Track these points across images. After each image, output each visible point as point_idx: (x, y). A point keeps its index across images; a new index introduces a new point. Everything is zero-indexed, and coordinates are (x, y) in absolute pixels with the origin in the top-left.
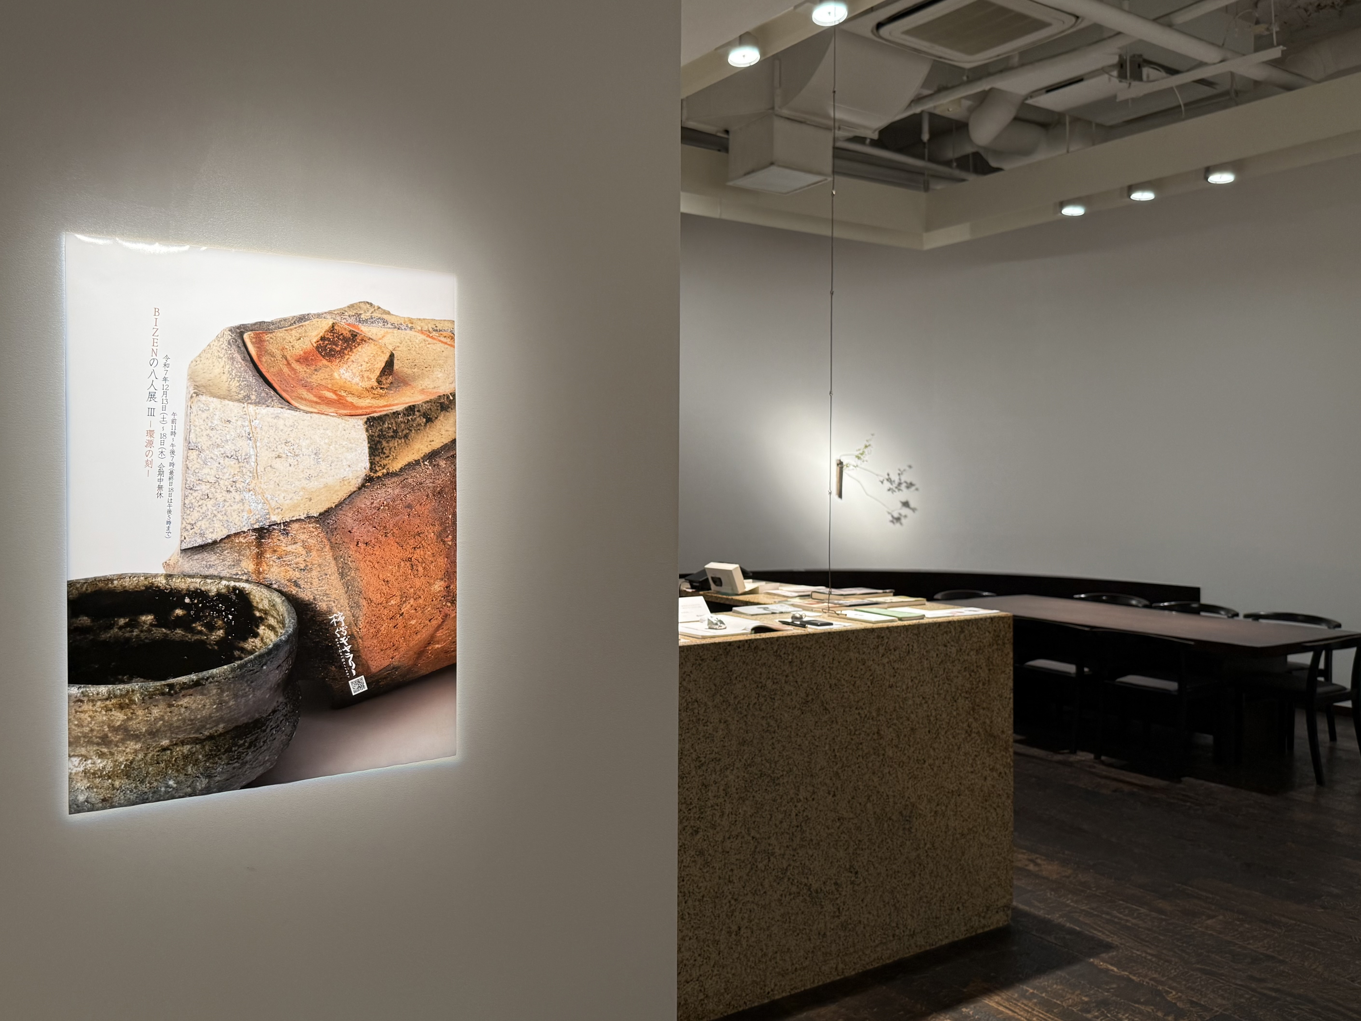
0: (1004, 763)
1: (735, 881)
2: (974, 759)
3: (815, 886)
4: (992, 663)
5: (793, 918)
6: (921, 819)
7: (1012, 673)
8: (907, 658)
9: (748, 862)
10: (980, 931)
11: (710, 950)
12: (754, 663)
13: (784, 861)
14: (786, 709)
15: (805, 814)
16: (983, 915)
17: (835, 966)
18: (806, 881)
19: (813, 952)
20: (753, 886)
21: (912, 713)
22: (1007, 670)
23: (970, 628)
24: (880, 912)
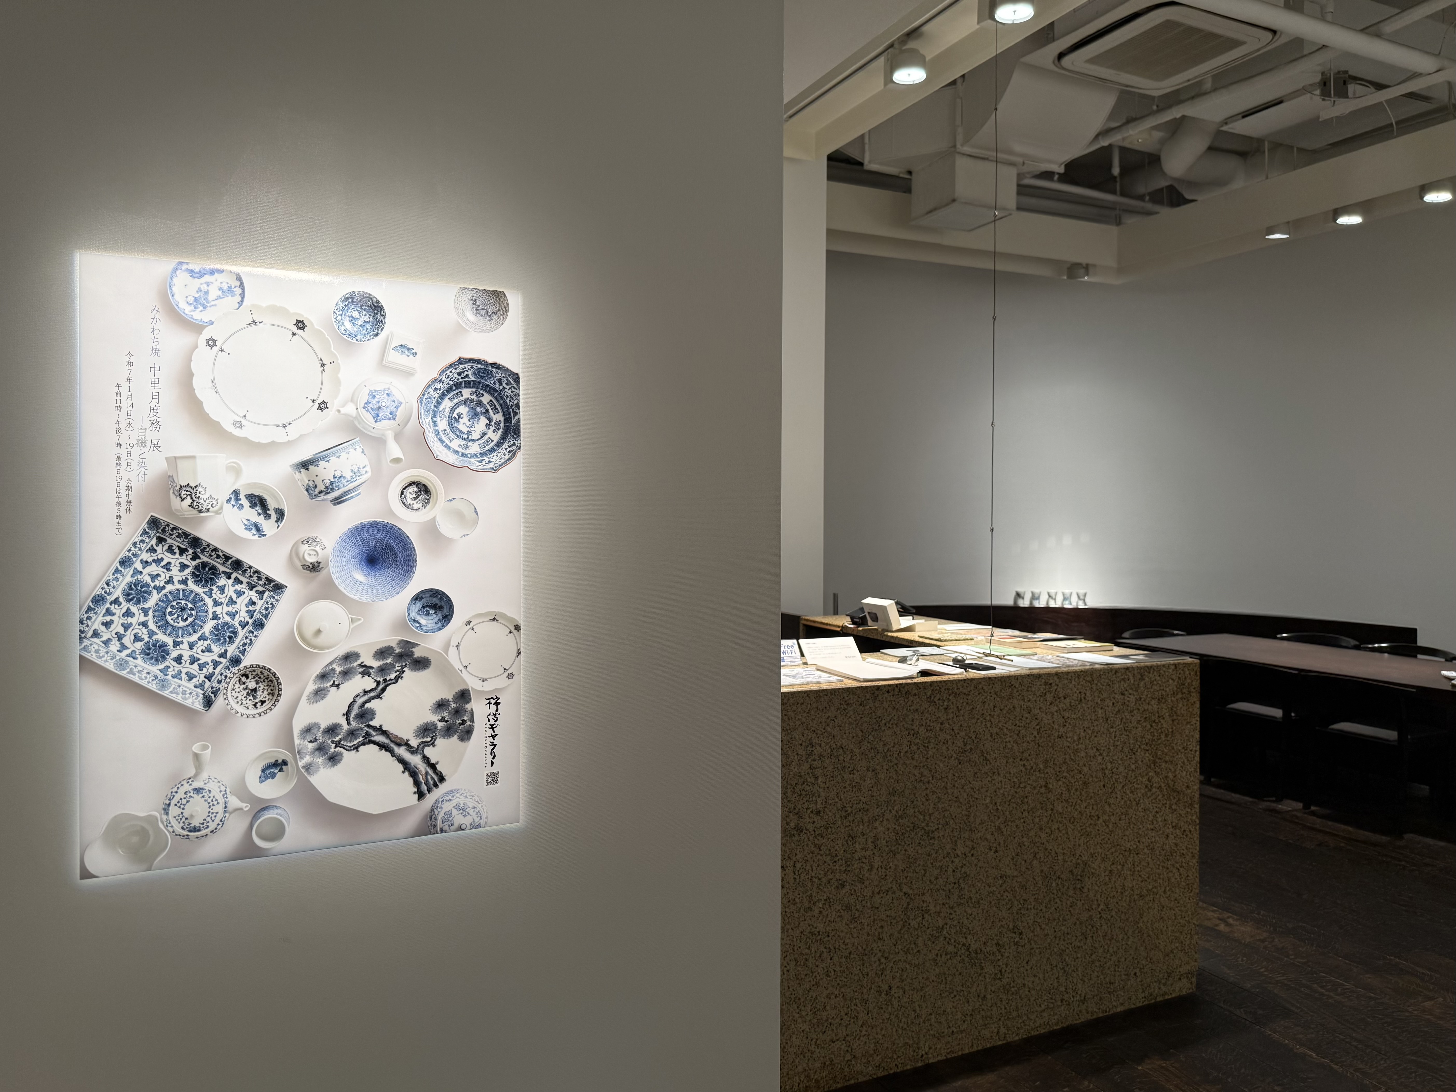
0: (1189, 820)
1: (886, 939)
2: (1155, 816)
3: (973, 947)
4: (1176, 713)
5: (949, 979)
6: (1094, 878)
7: (1198, 723)
8: (1079, 706)
9: (899, 919)
10: (1160, 999)
11: (859, 1009)
12: (905, 709)
13: (940, 920)
14: (941, 758)
15: (963, 871)
16: (1163, 981)
17: (996, 1030)
18: (964, 940)
19: (971, 1015)
20: (905, 944)
21: (1085, 765)
22: (1193, 721)
23: (1151, 675)
24: (1047, 975)
